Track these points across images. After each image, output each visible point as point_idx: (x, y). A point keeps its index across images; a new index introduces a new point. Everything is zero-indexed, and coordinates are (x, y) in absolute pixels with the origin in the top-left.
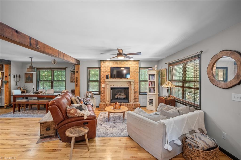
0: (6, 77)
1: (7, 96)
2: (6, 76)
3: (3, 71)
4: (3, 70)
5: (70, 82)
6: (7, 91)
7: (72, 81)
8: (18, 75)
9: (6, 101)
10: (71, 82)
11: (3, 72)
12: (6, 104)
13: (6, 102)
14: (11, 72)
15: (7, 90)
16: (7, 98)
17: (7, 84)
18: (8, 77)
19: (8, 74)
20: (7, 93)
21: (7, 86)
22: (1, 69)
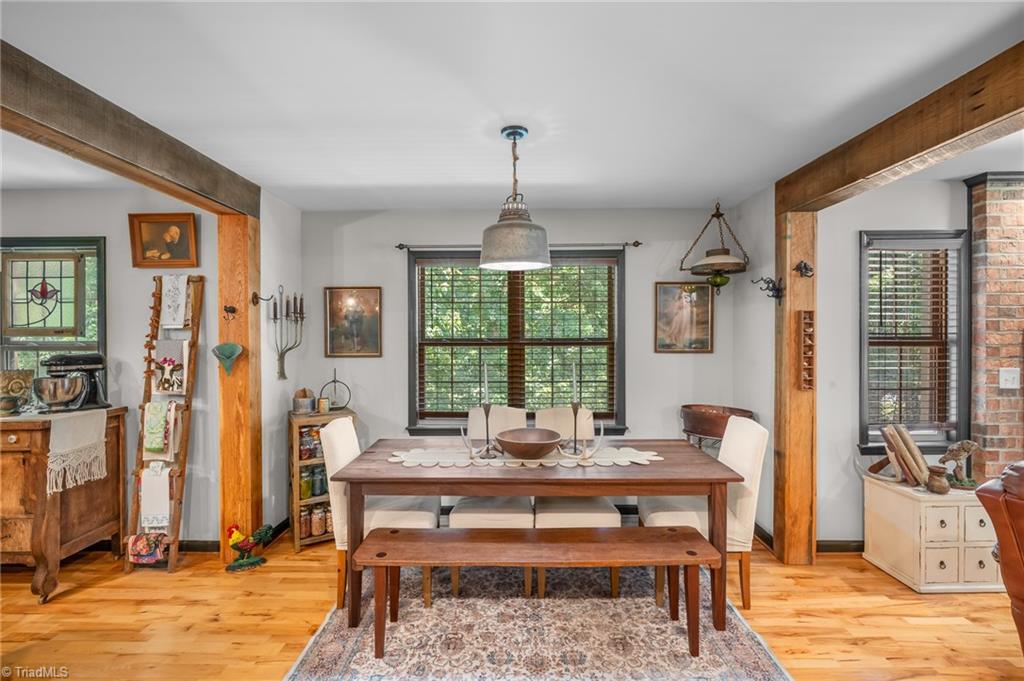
0: (231, 316)
1: (239, 469)
2: (232, 310)
3: (195, 272)
4: (197, 264)
5: (656, 351)
6: (239, 426)
7: (668, 341)
9: (229, 505)
10: (661, 347)
11: (201, 279)
13: (229, 515)
15: (238, 418)
16: (239, 478)
17: (239, 374)
18: (247, 317)
19: (246, 288)
20: (239, 443)
21: (239, 390)
22: (184, 252)
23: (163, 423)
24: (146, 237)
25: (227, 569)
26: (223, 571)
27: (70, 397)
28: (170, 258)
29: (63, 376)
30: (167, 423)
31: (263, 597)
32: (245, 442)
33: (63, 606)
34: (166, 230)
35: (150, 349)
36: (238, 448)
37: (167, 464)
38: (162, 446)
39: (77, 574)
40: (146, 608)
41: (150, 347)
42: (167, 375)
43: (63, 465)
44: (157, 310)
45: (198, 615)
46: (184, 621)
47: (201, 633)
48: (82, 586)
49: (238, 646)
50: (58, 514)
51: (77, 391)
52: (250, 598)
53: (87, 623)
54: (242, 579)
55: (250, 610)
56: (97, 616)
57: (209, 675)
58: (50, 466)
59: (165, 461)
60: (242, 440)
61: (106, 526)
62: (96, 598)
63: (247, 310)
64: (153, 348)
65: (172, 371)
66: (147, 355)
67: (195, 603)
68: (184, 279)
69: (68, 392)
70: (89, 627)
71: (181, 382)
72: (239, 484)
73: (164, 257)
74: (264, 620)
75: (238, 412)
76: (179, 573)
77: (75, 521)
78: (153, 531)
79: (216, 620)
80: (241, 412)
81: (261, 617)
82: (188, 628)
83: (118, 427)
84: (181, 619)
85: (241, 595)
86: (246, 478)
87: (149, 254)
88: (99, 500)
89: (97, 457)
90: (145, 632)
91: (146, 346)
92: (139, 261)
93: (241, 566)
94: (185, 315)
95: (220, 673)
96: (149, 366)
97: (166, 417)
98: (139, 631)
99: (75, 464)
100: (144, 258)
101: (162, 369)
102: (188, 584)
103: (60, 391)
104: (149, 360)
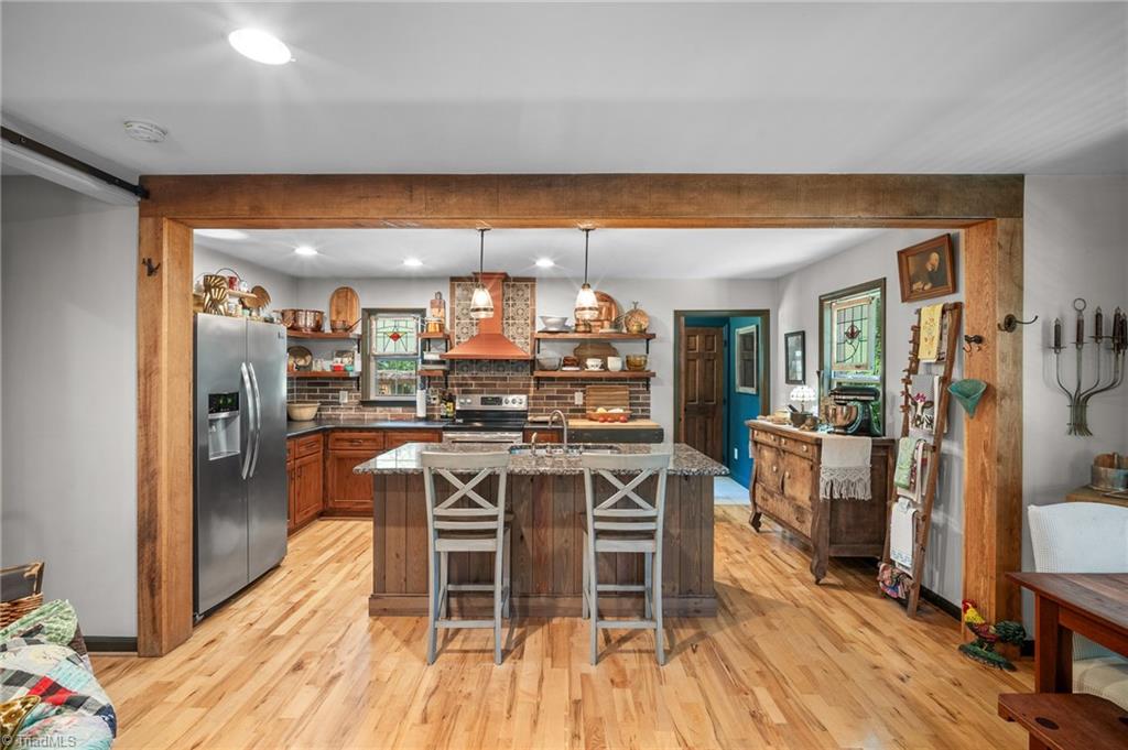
0: (977, 347)
2: (980, 340)
3: (951, 299)
4: (955, 289)
6: (984, 482)
8: (1098, 316)
11: (957, 306)
12: (975, 606)
13: (971, 588)
14: (1021, 288)
15: (983, 472)
16: (983, 546)
17: (985, 418)
18: (995, 347)
19: (994, 310)
20: (983, 503)
21: (985, 438)
22: (944, 280)
23: (910, 460)
24: (912, 270)
25: (960, 649)
26: (957, 647)
27: (846, 422)
28: (932, 287)
29: (845, 404)
30: (914, 461)
31: (967, 698)
32: (990, 504)
33: (823, 593)
34: (928, 259)
35: (907, 384)
36: (983, 509)
37: (915, 504)
38: (908, 484)
39: (851, 578)
40: (866, 630)
41: (907, 381)
42: (919, 413)
43: (832, 477)
44: (916, 342)
45: (896, 664)
46: (877, 660)
47: (881, 679)
48: (845, 587)
49: (897, 715)
50: (828, 517)
51: (853, 418)
52: (955, 689)
53: (823, 612)
54: (963, 666)
55: (940, 696)
56: (833, 613)
57: (852, 711)
58: (822, 475)
59: (912, 500)
60: (987, 501)
61: (871, 546)
62: (845, 601)
63: (994, 338)
64: (910, 383)
65: (923, 408)
66: (904, 389)
67: (902, 653)
68: (939, 308)
69: (845, 418)
70: (821, 616)
71: (932, 421)
72: (983, 553)
73: (927, 288)
74: (944, 716)
75: (983, 464)
76: (916, 622)
77: (843, 529)
78: (901, 568)
79: (902, 679)
80: (986, 465)
81: (944, 711)
82: (876, 667)
83: (887, 457)
84: (878, 657)
85: (947, 679)
86: (991, 548)
87: (915, 287)
88: (865, 520)
89: (861, 479)
90: (847, 645)
91: (903, 380)
92: (908, 296)
93: (975, 654)
94: (939, 348)
95: (860, 717)
96: (906, 401)
97: (913, 455)
98: (843, 641)
99: (841, 480)
100: (912, 292)
101: (915, 404)
102: (914, 635)
103: (839, 416)
104: (907, 395)
